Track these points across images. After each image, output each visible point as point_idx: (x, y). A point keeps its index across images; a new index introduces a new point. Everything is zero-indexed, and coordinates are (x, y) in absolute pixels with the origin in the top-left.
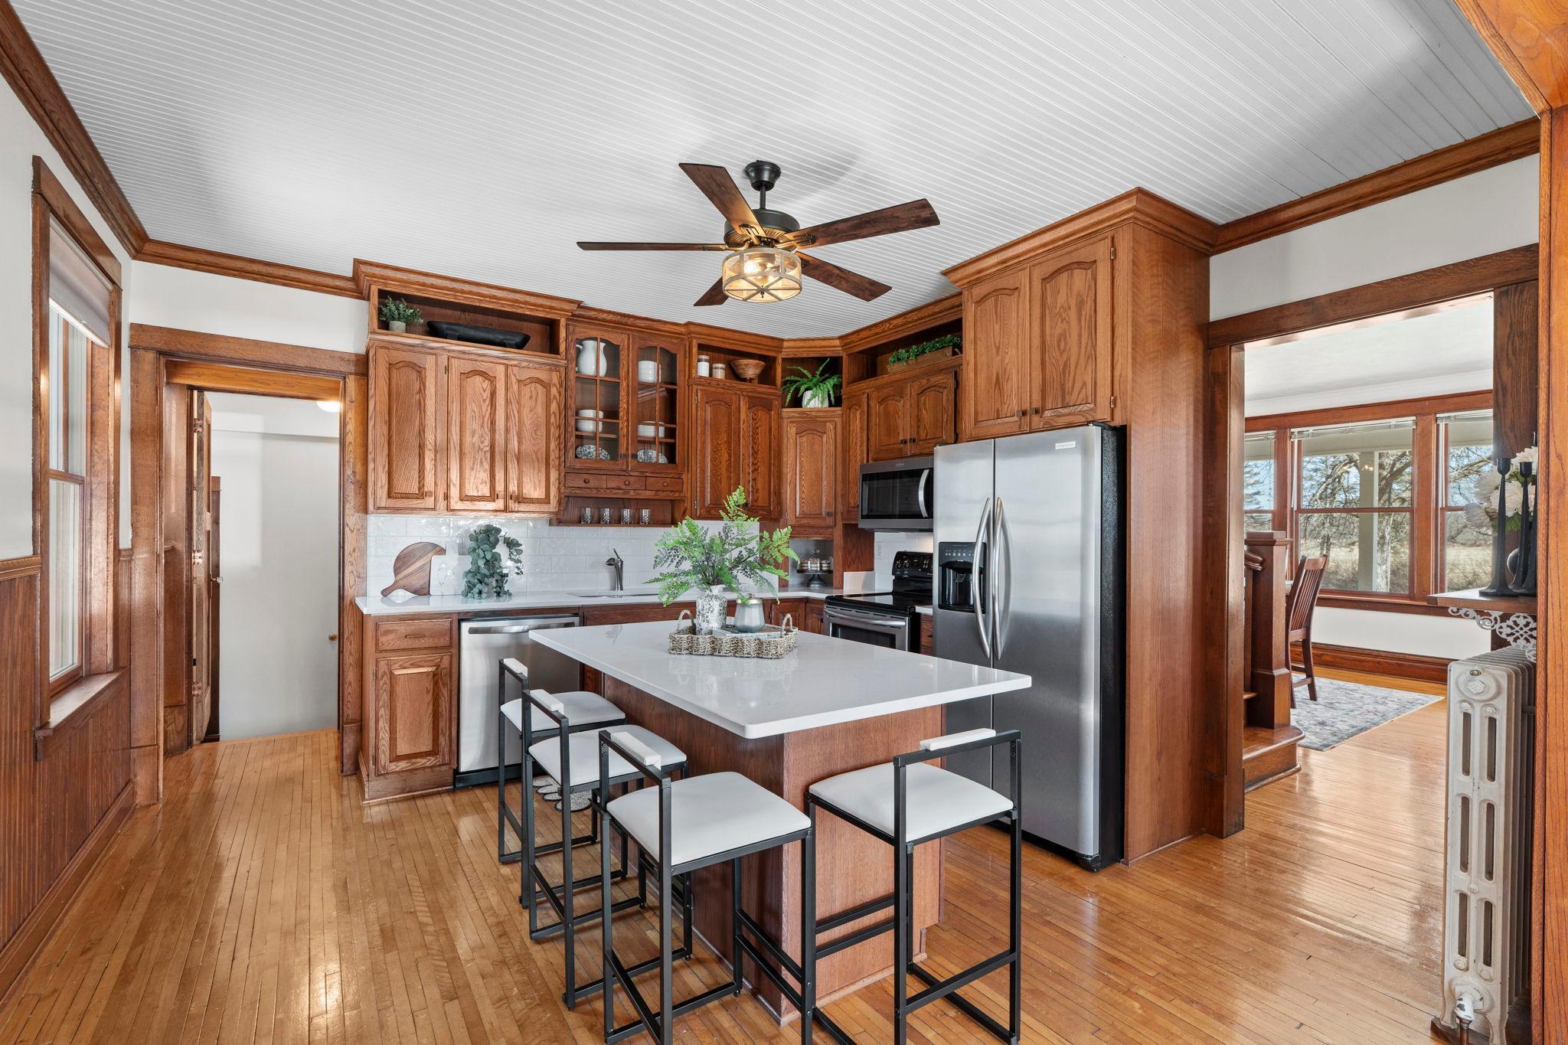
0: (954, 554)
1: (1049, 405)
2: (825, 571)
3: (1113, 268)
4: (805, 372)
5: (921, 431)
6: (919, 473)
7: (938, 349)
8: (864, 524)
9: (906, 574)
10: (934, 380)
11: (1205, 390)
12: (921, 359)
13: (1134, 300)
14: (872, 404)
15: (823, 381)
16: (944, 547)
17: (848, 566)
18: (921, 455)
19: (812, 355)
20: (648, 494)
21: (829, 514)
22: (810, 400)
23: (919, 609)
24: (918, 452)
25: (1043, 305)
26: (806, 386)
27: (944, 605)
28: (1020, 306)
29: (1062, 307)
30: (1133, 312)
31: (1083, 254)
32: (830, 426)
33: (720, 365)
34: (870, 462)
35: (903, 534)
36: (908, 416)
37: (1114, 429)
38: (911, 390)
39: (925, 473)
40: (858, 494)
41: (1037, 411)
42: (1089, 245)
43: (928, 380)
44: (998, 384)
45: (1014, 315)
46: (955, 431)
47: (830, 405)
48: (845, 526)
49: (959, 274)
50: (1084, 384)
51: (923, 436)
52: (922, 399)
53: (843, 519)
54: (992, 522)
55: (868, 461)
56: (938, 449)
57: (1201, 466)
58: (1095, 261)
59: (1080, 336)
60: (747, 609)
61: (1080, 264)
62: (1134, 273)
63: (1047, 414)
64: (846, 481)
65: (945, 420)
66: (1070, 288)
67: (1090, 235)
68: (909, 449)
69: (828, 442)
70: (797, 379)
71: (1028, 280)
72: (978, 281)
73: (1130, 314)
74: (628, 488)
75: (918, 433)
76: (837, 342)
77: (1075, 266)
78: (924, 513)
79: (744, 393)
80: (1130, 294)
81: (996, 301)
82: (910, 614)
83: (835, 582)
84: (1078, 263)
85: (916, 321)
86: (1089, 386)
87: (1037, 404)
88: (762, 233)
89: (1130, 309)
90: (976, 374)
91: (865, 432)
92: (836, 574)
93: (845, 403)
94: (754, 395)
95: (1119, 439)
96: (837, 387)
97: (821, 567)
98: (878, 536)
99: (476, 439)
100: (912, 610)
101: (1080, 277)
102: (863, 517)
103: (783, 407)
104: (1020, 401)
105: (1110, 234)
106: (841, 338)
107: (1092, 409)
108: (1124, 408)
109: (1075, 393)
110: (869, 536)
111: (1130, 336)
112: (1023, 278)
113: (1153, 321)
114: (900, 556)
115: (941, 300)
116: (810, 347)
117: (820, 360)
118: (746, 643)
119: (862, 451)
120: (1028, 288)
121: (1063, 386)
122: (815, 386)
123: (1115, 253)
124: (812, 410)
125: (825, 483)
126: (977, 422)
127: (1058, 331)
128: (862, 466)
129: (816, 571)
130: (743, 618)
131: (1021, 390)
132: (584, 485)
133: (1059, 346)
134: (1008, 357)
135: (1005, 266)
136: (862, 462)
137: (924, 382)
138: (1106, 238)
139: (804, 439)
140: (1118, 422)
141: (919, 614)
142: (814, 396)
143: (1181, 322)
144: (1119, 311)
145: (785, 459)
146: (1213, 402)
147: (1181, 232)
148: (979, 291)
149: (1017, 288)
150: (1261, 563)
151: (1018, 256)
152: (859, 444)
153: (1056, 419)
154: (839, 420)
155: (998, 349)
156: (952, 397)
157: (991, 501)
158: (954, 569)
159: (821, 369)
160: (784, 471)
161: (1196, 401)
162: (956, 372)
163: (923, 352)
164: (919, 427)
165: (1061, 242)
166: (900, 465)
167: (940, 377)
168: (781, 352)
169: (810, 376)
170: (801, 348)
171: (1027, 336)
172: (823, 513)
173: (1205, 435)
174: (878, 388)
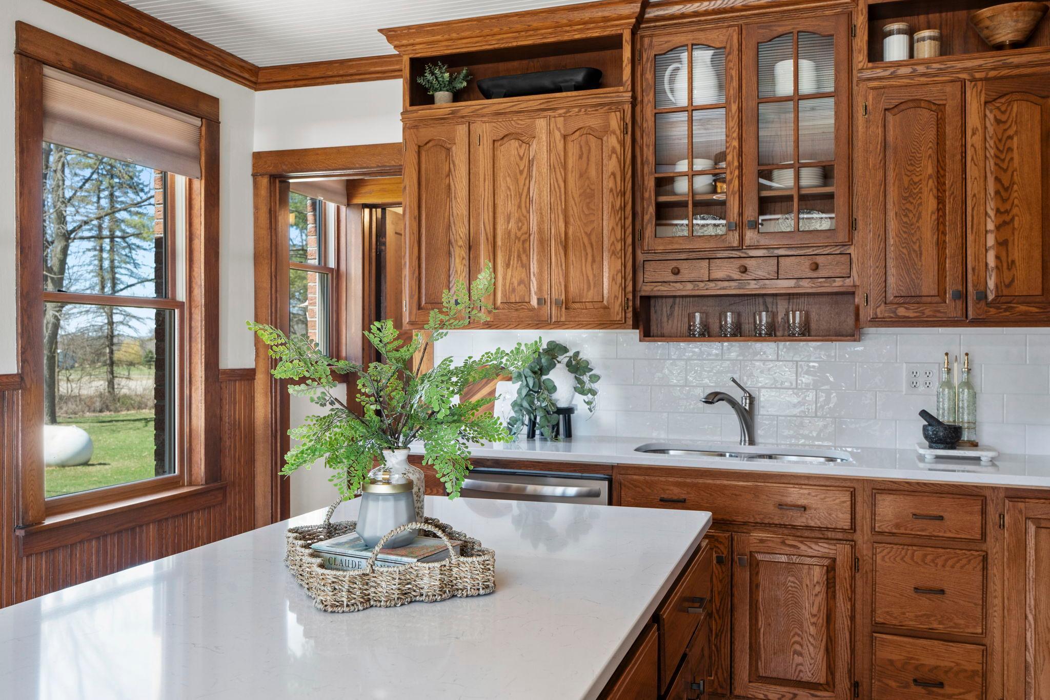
20: (784, 285)
33: (926, 33)
74: (745, 276)
79: (978, 75)
94: (1004, 72)
99: (512, 225)
132: (673, 278)
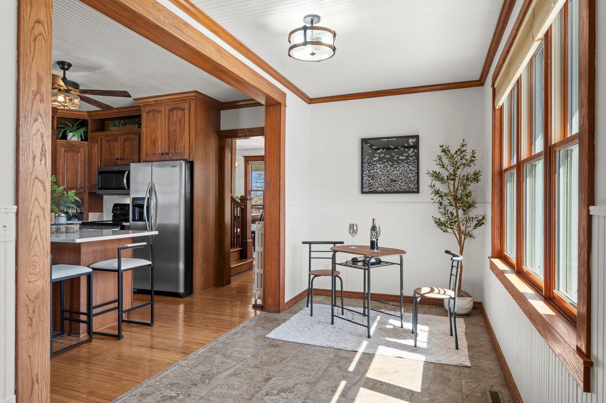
0: (138, 202)
1: (170, 152)
2: (79, 213)
3: (189, 112)
4: (69, 124)
5: (125, 155)
6: (124, 172)
7: (132, 124)
8: (99, 192)
9: (118, 212)
10: (130, 136)
11: (219, 151)
12: (125, 127)
13: (195, 123)
14: (103, 142)
15: (78, 129)
16: (134, 199)
17: (91, 210)
18: (125, 165)
19: (73, 117)
21: (81, 188)
22: (72, 137)
23: (124, 224)
24: (124, 164)
25: (169, 118)
26: (69, 130)
27: (134, 220)
28: (162, 118)
29: (175, 121)
30: (195, 127)
31: (181, 105)
32: (82, 149)
34: (102, 166)
35: (117, 196)
36: (119, 149)
37: (190, 162)
38: (121, 139)
39: (127, 172)
40: (96, 179)
41: (167, 154)
42: (183, 103)
43: (128, 136)
44: (154, 142)
45: (159, 120)
46: (139, 157)
47: (82, 140)
48: (89, 193)
49: (140, 101)
50: (181, 147)
51: (126, 157)
52: (126, 143)
53: (88, 190)
54: (151, 190)
55: (101, 166)
56: (132, 164)
57: (217, 174)
58: (184, 109)
59: (180, 131)
60: (60, 218)
61: (180, 109)
62: (195, 115)
63: (170, 155)
64: (90, 173)
65: (135, 152)
66: (177, 115)
67: (183, 100)
68: (120, 162)
69: (81, 156)
70: (64, 126)
71: (164, 109)
72: (147, 105)
73: (194, 127)
75: (124, 156)
76: (86, 114)
77: (179, 109)
78: (126, 188)
80: (194, 121)
81: (153, 114)
82: (120, 226)
83: (85, 217)
84: (180, 108)
85: (123, 112)
86: (183, 148)
87: (167, 151)
88: (66, 88)
89: (194, 126)
90: (146, 138)
91: (100, 154)
92: (85, 214)
93: (89, 140)
95: (191, 165)
96: (86, 133)
97: (77, 211)
98: (105, 197)
100: (121, 224)
101: (180, 113)
102: (99, 189)
103: (58, 139)
104: (162, 150)
105: (189, 101)
106: (87, 112)
107: (183, 155)
108: (193, 155)
109: (179, 149)
110: (101, 197)
111: (194, 134)
112: (163, 108)
113: (202, 130)
114: (116, 205)
115: (133, 107)
116: (72, 114)
117: (77, 120)
118: (61, 228)
119: (98, 161)
120: (164, 112)
121: (175, 147)
122: (74, 131)
123: (190, 108)
124: (73, 141)
125: (79, 174)
126: (146, 155)
127: (173, 129)
128: (98, 168)
129: (75, 213)
130: (59, 220)
131: (161, 147)
133: (174, 133)
134: (157, 134)
135: (157, 103)
136: (98, 166)
137: (126, 136)
138: (187, 102)
139: (69, 154)
140: (191, 160)
141: (124, 225)
142: (73, 136)
143: (211, 130)
144: (191, 125)
145: (58, 163)
146: (221, 155)
147: (211, 103)
148: (147, 109)
149: (160, 111)
150: (244, 206)
151: (161, 100)
152: (96, 158)
153: (173, 157)
154: (86, 147)
155: (154, 131)
156: (138, 144)
157: (151, 183)
158: (138, 207)
159: (77, 123)
160: (58, 168)
161: (216, 154)
162: (139, 135)
163: (126, 124)
164: (124, 154)
165: (174, 100)
166: (116, 168)
167: (133, 136)
168: (56, 114)
169: (71, 126)
170: (67, 113)
171: (164, 128)
172: (79, 188)
173: (219, 164)
174: (105, 136)
